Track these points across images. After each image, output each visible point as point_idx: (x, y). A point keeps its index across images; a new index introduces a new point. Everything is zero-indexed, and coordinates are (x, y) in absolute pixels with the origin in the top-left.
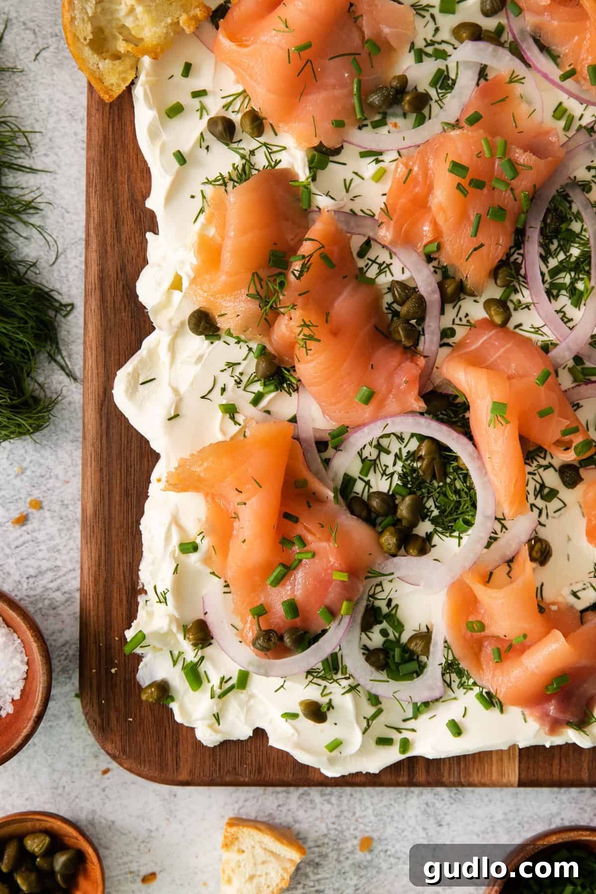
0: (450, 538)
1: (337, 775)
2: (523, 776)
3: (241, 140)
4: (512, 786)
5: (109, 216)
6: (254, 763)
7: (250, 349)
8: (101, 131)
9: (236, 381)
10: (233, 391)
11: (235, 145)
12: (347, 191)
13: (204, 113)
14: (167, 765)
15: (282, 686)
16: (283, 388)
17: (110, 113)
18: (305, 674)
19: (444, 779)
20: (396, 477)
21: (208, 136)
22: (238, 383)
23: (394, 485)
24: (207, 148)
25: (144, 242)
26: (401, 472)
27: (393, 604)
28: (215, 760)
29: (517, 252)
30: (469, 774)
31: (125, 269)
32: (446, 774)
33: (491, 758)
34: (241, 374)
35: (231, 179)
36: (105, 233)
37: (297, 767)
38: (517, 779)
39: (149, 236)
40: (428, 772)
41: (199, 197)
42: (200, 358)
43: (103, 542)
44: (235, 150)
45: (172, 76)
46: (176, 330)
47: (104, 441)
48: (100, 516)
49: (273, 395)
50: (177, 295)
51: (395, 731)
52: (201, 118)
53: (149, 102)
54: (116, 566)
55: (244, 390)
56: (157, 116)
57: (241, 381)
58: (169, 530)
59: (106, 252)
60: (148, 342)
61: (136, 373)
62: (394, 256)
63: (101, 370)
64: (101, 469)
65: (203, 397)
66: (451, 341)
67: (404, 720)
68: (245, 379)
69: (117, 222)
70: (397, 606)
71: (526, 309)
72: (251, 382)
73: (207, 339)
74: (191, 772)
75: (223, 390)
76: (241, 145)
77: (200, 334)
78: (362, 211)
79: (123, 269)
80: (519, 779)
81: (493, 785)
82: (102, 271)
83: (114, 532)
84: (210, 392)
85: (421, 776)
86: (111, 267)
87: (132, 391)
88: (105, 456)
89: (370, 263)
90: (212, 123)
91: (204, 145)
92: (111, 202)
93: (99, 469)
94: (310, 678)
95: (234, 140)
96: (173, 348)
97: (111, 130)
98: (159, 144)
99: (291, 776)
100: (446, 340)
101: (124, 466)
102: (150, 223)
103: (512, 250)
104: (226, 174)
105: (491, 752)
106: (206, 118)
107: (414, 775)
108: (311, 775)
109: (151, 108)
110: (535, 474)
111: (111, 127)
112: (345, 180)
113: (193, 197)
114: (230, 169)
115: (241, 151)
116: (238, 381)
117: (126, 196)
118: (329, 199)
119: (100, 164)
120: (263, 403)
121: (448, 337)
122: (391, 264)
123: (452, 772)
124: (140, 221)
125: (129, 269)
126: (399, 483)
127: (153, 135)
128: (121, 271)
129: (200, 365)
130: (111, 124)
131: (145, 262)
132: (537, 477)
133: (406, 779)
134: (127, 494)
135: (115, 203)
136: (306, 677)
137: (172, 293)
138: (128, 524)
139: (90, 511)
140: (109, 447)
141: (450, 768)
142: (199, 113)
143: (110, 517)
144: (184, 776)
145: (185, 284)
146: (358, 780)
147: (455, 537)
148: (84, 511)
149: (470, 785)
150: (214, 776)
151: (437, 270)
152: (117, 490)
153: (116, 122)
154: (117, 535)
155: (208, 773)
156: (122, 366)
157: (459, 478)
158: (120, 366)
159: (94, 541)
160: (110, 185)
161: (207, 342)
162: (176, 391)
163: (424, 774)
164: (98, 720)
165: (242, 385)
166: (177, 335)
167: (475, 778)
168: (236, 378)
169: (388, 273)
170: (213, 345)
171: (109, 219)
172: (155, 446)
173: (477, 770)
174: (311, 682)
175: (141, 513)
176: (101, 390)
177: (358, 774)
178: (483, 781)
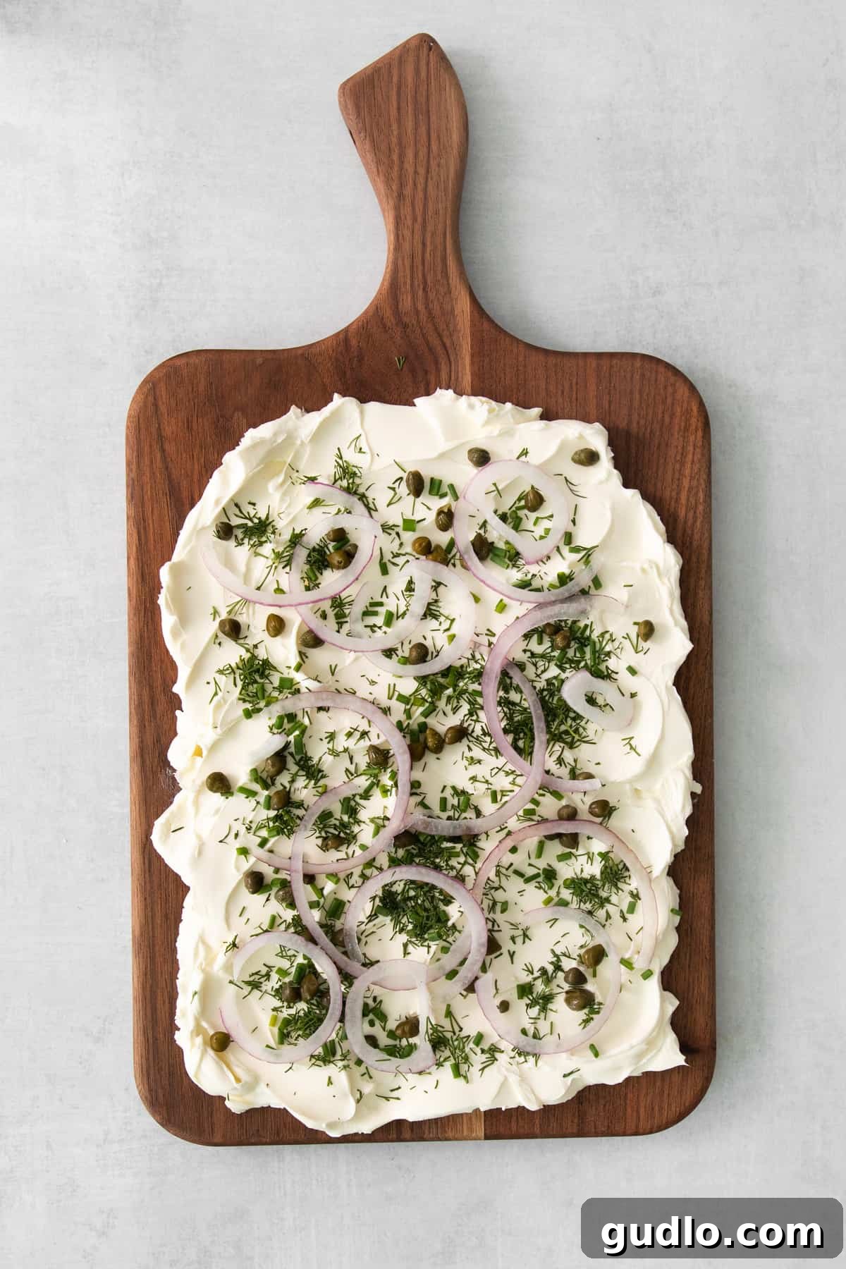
0: (421, 947)
1: (338, 1136)
2: (488, 1132)
3: (246, 637)
4: (480, 1139)
5: (146, 699)
6: (273, 1128)
7: (258, 803)
8: (138, 631)
9: (246, 828)
10: (244, 835)
11: (242, 641)
12: (333, 674)
13: (217, 616)
14: (204, 1131)
15: (291, 1068)
16: (284, 832)
17: (144, 617)
18: (309, 1058)
19: (425, 1136)
20: (377, 900)
21: (221, 635)
22: (249, 829)
23: (376, 906)
24: (220, 644)
25: (174, 719)
26: (381, 895)
27: (378, 1000)
28: (242, 1125)
29: (470, 718)
30: (446, 1132)
31: (160, 741)
32: (427, 1132)
33: (462, 1118)
34: (251, 822)
35: (238, 668)
36: (143, 711)
37: (307, 1131)
38: (483, 1134)
39: (178, 713)
40: (412, 1131)
41: (213, 683)
42: (217, 811)
43: (148, 955)
44: (241, 645)
45: (190, 588)
46: (198, 788)
47: (147, 875)
48: (146, 936)
49: (276, 838)
50: (199, 760)
51: (384, 1099)
52: (214, 620)
53: (171, 610)
54: (159, 975)
55: (254, 834)
56: (178, 620)
57: (251, 827)
58: (197, 947)
59: (145, 727)
60: (178, 798)
61: (168, 823)
62: (372, 724)
63: (143, 820)
64: (145, 899)
65: (221, 842)
66: (418, 791)
67: (392, 1091)
68: (254, 826)
69: (153, 702)
70: (381, 1001)
71: (478, 764)
72: (259, 828)
73: (222, 795)
74: (224, 1136)
75: (237, 835)
76: (247, 641)
77: (215, 792)
78: (345, 690)
79: (158, 741)
80: (485, 1134)
81: (465, 1139)
82: (142, 742)
83: (157, 948)
84: (226, 837)
85: (407, 1135)
86: (149, 740)
87: (165, 837)
88: (148, 888)
89: (352, 731)
90: (222, 623)
91: (218, 641)
92: (148, 686)
93: (143, 899)
94: (313, 1060)
95: (241, 637)
96: (196, 803)
97: (146, 630)
98: (179, 643)
99: (303, 1136)
100: (414, 791)
101: (164, 896)
102: (176, 703)
103: (466, 718)
104: (234, 665)
105: (462, 1115)
106: (218, 620)
107: (401, 1134)
108: (319, 1136)
109: (172, 614)
110: (487, 895)
111: (146, 628)
112: (331, 666)
113: (208, 683)
114: (238, 660)
115: (246, 646)
116: (249, 827)
117: (160, 681)
118: (316, 683)
119: (138, 658)
120: (268, 846)
121: (416, 788)
122: (369, 732)
123: (431, 1130)
124: (171, 702)
125: (163, 739)
126: (380, 904)
127: (176, 634)
128: (157, 742)
129: (217, 817)
130: (146, 626)
131: (176, 734)
132: (490, 897)
133: (395, 1136)
134: (166, 917)
135: (151, 687)
136: (310, 1060)
137: (194, 759)
138: (168, 941)
139: (137, 933)
140: (151, 882)
141: (430, 1128)
142: (212, 616)
143: (153, 937)
144: (218, 1139)
145: (205, 753)
146: (357, 1138)
147: (425, 946)
148: (133, 931)
149: (447, 1139)
150: (242, 1138)
151: (406, 735)
152: (158, 915)
153: (149, 624)
154: (159, 951)
155: (237, 1136)
156: (160, 816)
157: (427, 899)
158: (158, 816)
159: (141, 955)
160: (146, 673)
161: (223, 798)
162: (199, 837)
163: (409, 1131)
164: (149, 1097)
165: (252, 831)
166: (199, 792)
167: (450, 1134)
168: (247, 825)
169: (367, 738)
170: (228, 800)
171: (146, 700)
172: (186, 880)
173: (452, 1129)
174: (313, 1064)
175: (177, 934)
176: (143, 836)
177: (356, 1134)
178: (456, 1136)
